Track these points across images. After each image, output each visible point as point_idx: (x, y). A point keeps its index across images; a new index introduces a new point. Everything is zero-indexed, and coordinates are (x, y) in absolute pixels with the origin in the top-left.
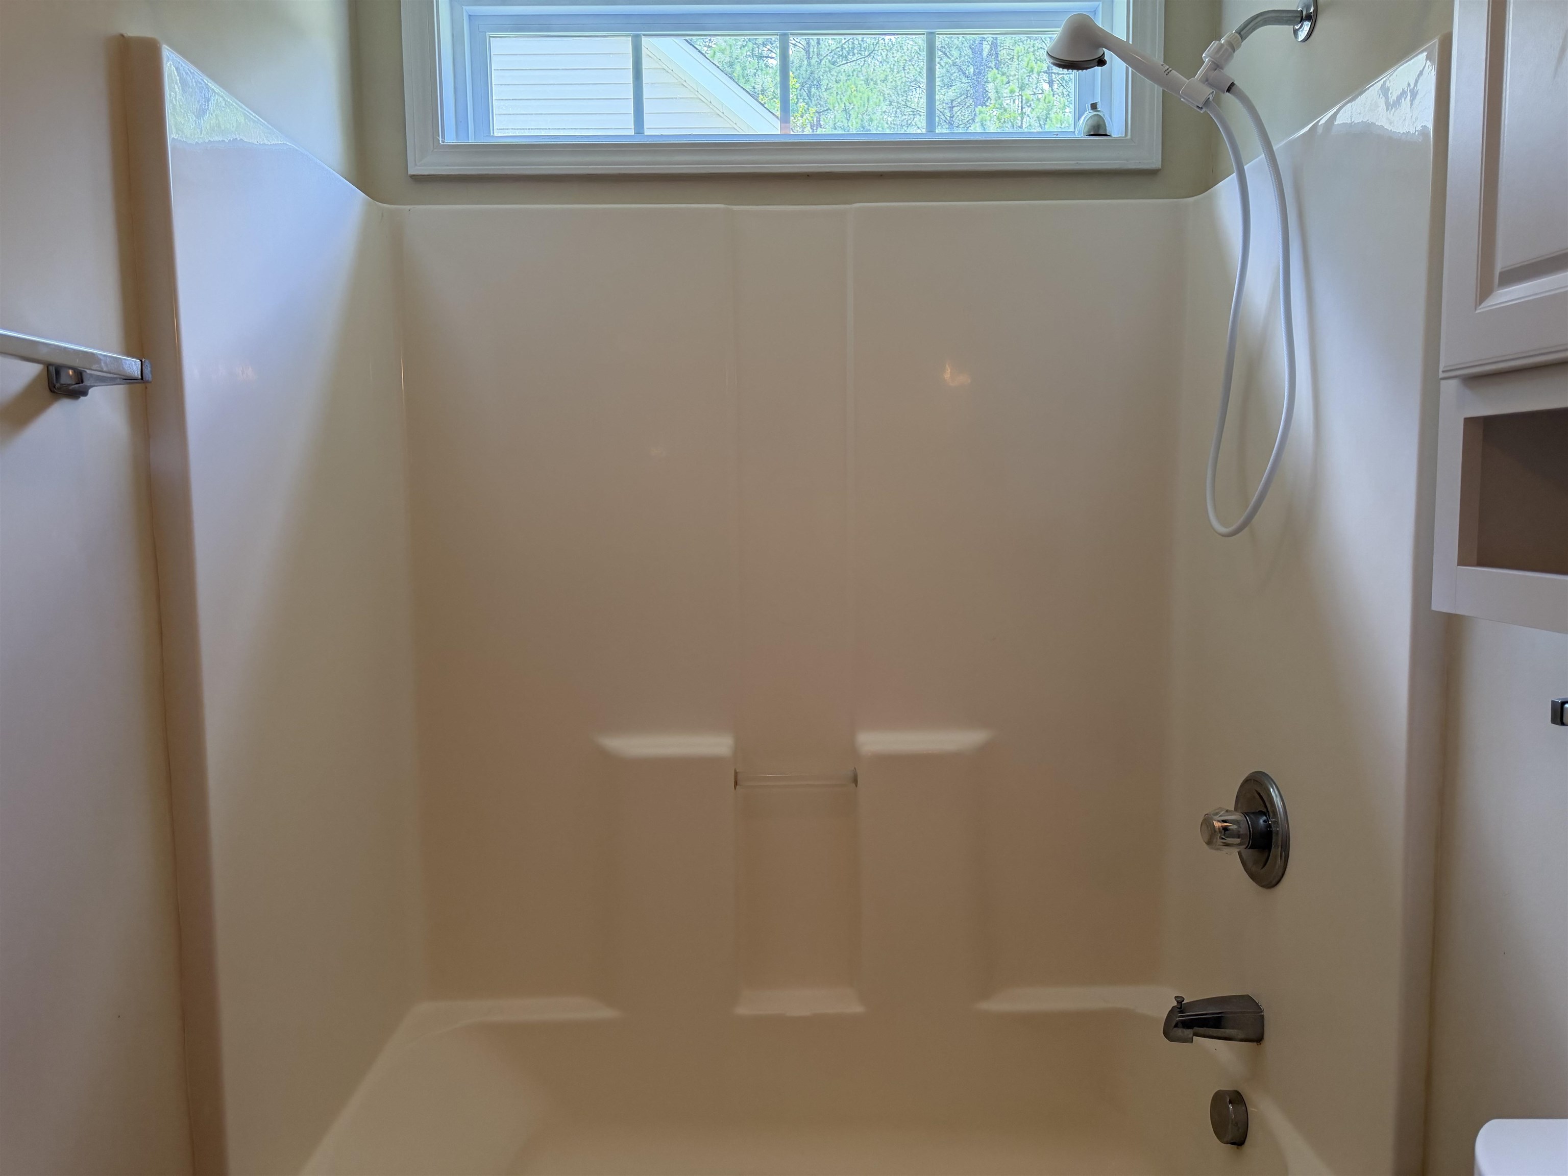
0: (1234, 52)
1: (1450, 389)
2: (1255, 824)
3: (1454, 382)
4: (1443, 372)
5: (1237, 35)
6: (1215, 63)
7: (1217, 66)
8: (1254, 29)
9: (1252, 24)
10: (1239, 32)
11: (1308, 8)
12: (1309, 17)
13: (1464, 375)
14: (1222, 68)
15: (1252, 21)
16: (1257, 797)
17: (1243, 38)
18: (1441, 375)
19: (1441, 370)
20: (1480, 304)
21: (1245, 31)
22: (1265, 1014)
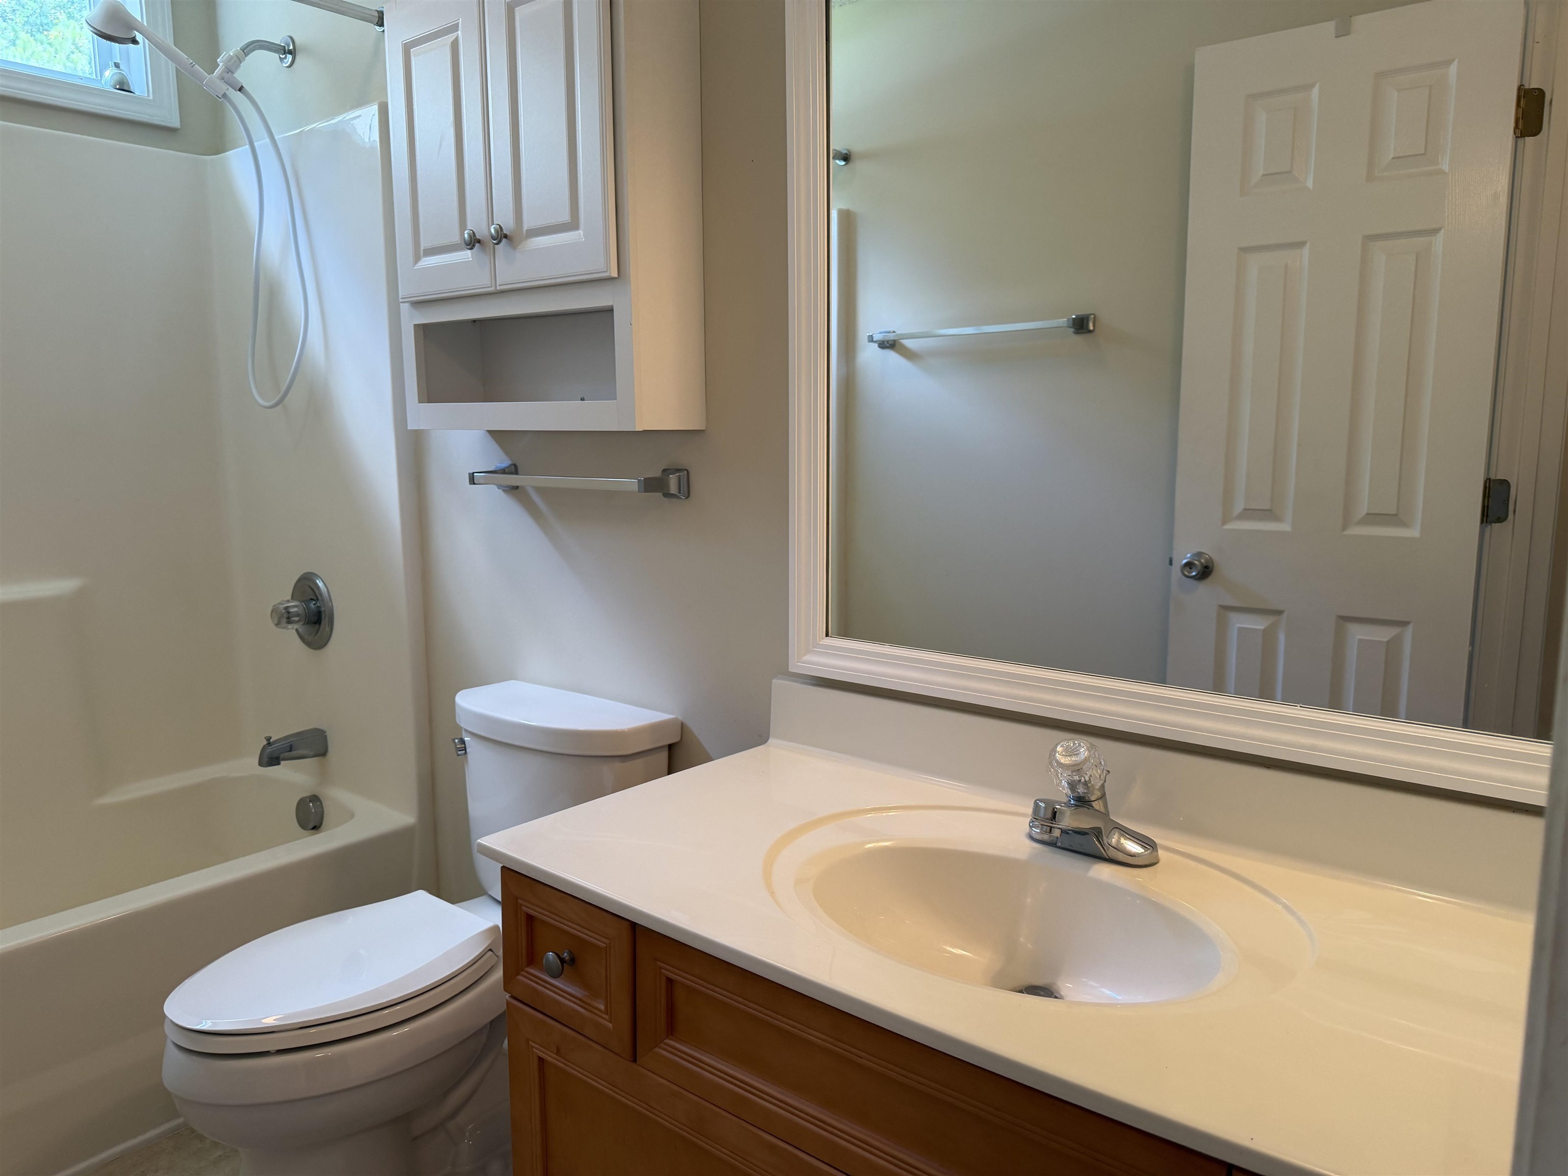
0: (241, 63)
1: (405, 308)
2: (308, 608)
3: (407, 305)
4: (402, 298)
5: (241, 51)
6: (228, 68)
7: (229, 70)
8: (254, 50)
9: (252, 46)
10: (243, 50)
11: (289, 46)
12: (290, 52)
13: (412, 301)
14: (233, 73)
15: (250, 45)
16: (309, 589)
17: (246, 55)
18: (401, 300)
19: (400, 297)
20: (416, 264)
21: (248, 49)
22: (327, 733)
